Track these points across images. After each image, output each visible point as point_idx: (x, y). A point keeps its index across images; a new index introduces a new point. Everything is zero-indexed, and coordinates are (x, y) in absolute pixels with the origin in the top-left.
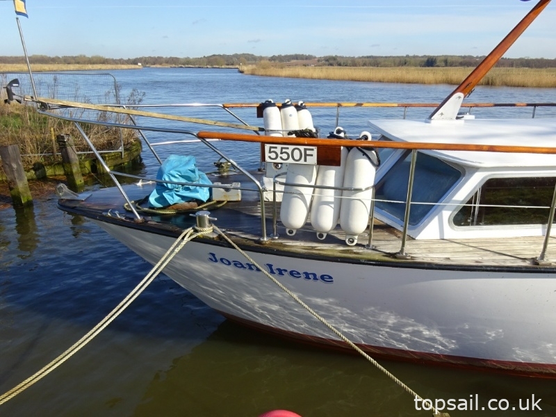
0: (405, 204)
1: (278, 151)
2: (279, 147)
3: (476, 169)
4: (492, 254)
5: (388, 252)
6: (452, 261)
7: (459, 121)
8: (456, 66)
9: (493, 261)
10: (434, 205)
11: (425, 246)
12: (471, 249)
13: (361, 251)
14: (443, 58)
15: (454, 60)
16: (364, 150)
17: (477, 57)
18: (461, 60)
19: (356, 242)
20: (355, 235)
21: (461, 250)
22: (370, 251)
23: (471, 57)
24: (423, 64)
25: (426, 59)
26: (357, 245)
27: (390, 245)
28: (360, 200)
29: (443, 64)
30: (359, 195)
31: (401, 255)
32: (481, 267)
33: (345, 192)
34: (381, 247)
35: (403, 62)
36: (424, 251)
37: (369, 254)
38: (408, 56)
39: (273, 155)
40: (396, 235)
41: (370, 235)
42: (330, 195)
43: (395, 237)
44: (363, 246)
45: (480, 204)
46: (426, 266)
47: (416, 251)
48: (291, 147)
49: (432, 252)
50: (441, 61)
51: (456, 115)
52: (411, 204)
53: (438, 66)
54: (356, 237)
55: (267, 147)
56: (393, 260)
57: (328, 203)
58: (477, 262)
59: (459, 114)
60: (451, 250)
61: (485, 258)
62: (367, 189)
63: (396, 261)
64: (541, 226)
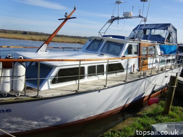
0: (37, 79)
3: (56, 66)
4: (65, 91)
5: (32, 96)
6: (54, 95)
7: (46, 52)
8: (33, 35)
9: (66, 93)
10: (44, 79)
11: (44, 92)
12: (58, 91)
13: (22, 98)
14: (29, 32)
16: (21, 63)
18: (35, 33)
20: (19, 92)
21: (55, 91)
22: (26, 97)
23: (38, 33)
24: (23, 33)
25: (23, 32)
26: (20, 96)
27: (33, 94)
28: (21, 80)
29: (29, 34)
30: (20, 78)
31: (38, 96)
32: (63, 95)
33: (14, 78)
34: (30, 95)
35: (16, 32)
36: (44, 94)
37: (26, 98)
38: (17, 31)
40: (33, 90)
41: (25, 91)
42: (8, 79)
43: (33, 91)
44: (23, 96)
45: (58, 77)
46: (46, 98)
47: (42, 94)
49: (48, 94)
51: (45, 51)
52: (40, 79)
53: (28, 34)
54: (20, 93)
56: (35, 99)
57: (7, 82)
58: (61, 94)
59: (46, 50)
60: (53, 92)
61: (63, 93)
62: (23, 76)
63: (37, 99)
64: (75, 81)
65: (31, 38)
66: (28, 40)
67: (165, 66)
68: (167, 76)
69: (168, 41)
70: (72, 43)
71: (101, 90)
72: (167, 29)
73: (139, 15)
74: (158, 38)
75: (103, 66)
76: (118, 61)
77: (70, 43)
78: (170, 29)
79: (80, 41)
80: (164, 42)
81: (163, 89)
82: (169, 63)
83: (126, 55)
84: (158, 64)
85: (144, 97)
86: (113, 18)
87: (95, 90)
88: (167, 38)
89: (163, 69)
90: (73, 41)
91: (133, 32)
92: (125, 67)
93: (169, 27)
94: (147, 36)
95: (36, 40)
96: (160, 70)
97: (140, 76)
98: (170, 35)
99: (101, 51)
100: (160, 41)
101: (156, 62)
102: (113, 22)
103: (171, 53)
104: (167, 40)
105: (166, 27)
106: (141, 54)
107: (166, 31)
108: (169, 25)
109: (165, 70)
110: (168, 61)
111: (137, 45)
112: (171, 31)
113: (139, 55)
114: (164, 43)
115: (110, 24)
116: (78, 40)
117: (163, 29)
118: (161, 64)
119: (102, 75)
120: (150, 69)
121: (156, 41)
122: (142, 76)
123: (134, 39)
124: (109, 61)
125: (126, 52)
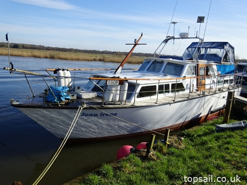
1: (110, 82)
2: (111, 81)
3: (139, 84)
15: (27, 46)
17: (37, 46)
18: (30, 46)
19: (122, 104)
23: (35, 45)
24: (12, 47)
29: (22, 47)
30: (125, 92)
34: (127, 104)
35: (1, 45)
37: (125, 106)
39: (109, 83)
41: (126, 101)
42: (118, 92)
48: (113, 81)
50: (21, 46)
51: (120, 73)
55: (108, 81)
56: (132, 106)
57: (118, 94)
62: (126, 90)
64: (150, 97)
65: (32, 54)
66: (29, 57)
67: (222, 87)
68: (224, 96)
69: (225, 60)
70: (91, 60)
71: (172, 103)
72: (223, 48)
73: (196, 36)
74: (214, 57)
75: (169, 85)
76: (179, 81)
77: (88, 60)
78: (227, 47)
79: (102, 58)
80: (221, 61)
81: (221, 111)
82: (227, 84)
83: (187, 75)
84: (216, 84)
85: (201, 117)
86: (168, 38)
87: (168, 104)
88: (224, 58)
89: (220, 89)
90: (92, 58)
91: (187, 50)
92: (185, 86)
93: (226, 46)
94: (203, 55)
95: (40, 57)
96: (217, 90)
97: (200, 94)
98: (226, 55)
99: (163, 72)
100: (216, 61)
101: (213, 82)
102: (168, 42)
103: (229, 73)
104: (223, 60)
105: (223, 46)
106: (199, 75)
107: (222, 50)
108: (226, 43)
109: (222, 90)
110: (226, 81)
111: (195, 66)
112: (228, 50)
113: (197, 76)
114: (221, 63)
115: (165, 43)
116: (99, 57)
117: (219, 49)
118: (218, 84)
119: (168, 93)
120: (207, 89)
121: (212, 60)
122: (201, 95)
123: (192, 60)
124: (177, 80)
125: (186, 73)
